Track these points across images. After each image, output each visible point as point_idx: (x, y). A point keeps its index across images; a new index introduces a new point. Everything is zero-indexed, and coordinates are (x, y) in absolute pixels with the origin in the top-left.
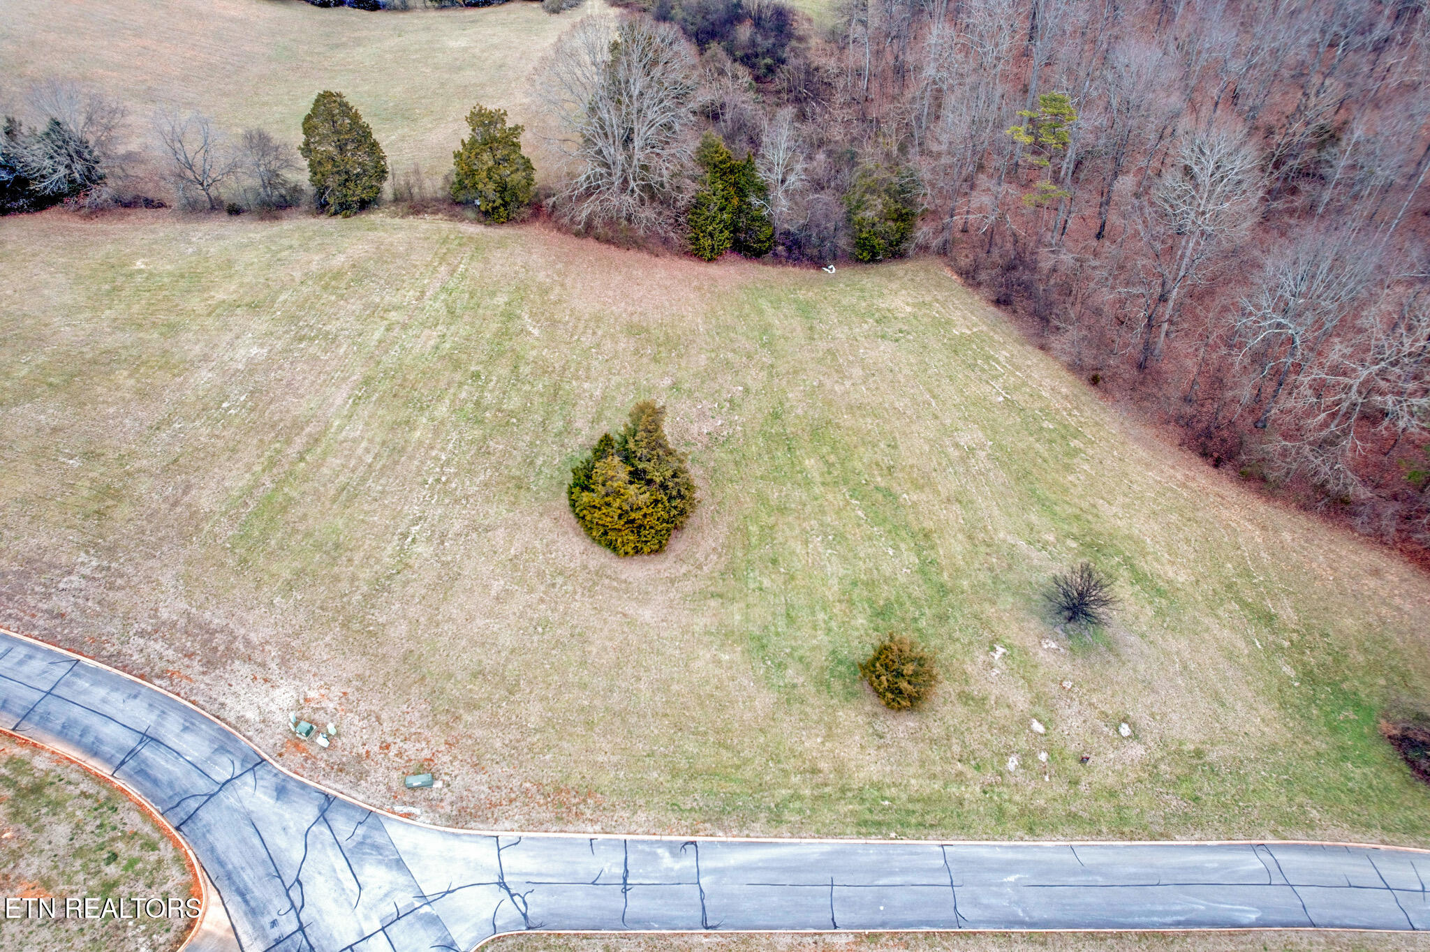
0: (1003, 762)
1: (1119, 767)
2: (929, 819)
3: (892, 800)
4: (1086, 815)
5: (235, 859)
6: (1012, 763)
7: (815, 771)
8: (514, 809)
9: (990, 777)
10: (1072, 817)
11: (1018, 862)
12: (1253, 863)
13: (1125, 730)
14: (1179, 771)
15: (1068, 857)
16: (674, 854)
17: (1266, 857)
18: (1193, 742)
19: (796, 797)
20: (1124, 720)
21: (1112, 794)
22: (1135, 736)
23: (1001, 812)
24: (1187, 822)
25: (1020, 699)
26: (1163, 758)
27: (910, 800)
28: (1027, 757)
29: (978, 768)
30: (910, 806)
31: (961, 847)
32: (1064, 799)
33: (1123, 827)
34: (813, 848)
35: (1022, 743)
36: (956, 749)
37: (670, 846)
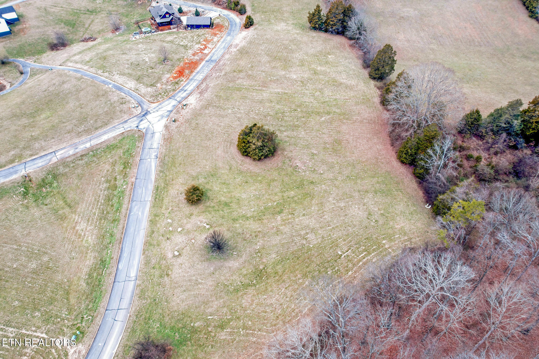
0: (170, 219)
1: (166, 249)
2: (157, 200)
3: (163, 194)
4: (153, 236)
5: (163, 105)
6: (169, 221)
7: (173, 180)
8: (168, 133)
9: (167, 215)
10: (153, 232)
11: (143, 216)
12: (133, 274)
13: (176, 253)
14: (163, 266)
15: (143, 227)
16: (155, 155)
17: (133, 278)
18: (171, 274)
19: (166, 176)
20: (180, 254)
21: (158, 245)
22: (174, 256)
23: (158, 216)
24: (147, 263)
25: (189, 226)
26: (167, 263)
27: (163, 198)
28: (171, 225)
29: (170, 213)
30: (161, 197)
31: (148, 205)
32: (158, 232)
33: (148, 244)
34: (153, 177)
35: (175, 224)
36: (176, 209)
37: (157, 154)
